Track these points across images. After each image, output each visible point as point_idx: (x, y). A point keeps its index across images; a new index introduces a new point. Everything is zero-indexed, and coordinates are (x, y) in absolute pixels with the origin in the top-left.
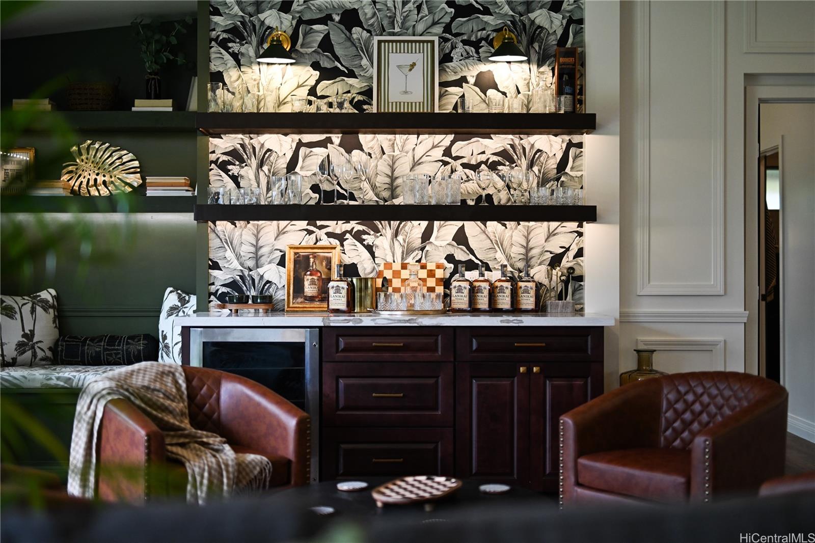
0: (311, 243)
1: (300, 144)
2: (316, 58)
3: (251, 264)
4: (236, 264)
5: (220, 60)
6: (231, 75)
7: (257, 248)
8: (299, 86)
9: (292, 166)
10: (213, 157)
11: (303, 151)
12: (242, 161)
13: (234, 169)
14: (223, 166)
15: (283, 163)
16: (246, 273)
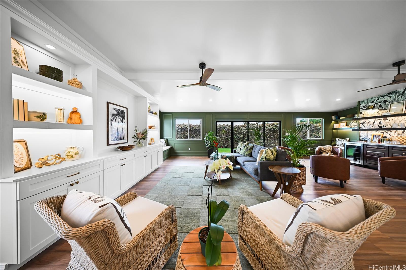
0: (377, 133)
1: (375, 120)
2: (378, 108)
3: (366, 136)
4: (364, 136)
5: (361, 111)
6: (363, 112)
7: (367, 134)
8: (375, 112)
9: (374, 123)
10: (360, 123)
11: (376, 121)
12: (365, 123)
13: (363, 124)
14: (362, 124)
15: (372, 123)
16: (366, 137)
